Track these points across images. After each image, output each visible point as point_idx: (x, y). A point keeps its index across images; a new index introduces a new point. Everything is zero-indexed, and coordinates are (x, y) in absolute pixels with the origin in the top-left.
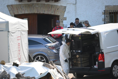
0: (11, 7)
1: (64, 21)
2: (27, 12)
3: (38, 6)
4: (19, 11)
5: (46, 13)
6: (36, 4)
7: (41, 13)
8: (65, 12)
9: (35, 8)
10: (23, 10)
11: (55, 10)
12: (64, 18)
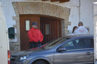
0: (16, 5)
1: (69, 26)
2: (32, 13)
3: (43, 7)
4: (24, 11)
5: (51, 15)
6: (41, 3)
7: (46, 15)
8: (70, 16)
9: (40, 8)
10: (28, 9)
11: (60, 12)
12: (69, 22)
